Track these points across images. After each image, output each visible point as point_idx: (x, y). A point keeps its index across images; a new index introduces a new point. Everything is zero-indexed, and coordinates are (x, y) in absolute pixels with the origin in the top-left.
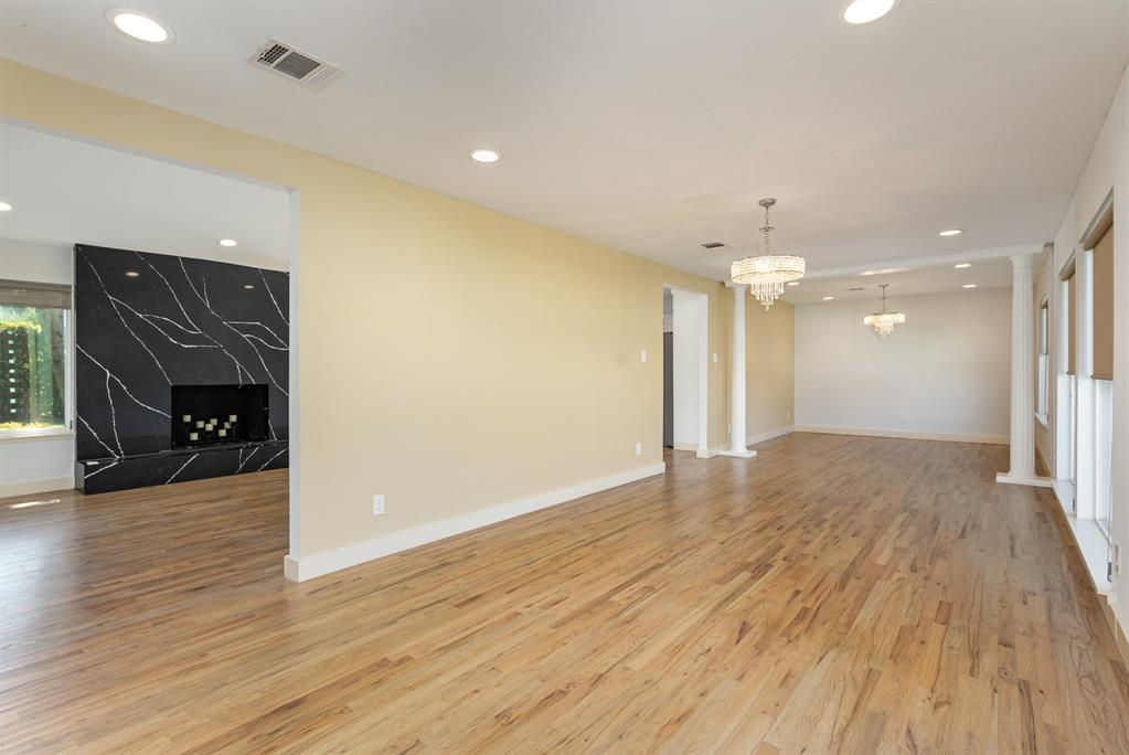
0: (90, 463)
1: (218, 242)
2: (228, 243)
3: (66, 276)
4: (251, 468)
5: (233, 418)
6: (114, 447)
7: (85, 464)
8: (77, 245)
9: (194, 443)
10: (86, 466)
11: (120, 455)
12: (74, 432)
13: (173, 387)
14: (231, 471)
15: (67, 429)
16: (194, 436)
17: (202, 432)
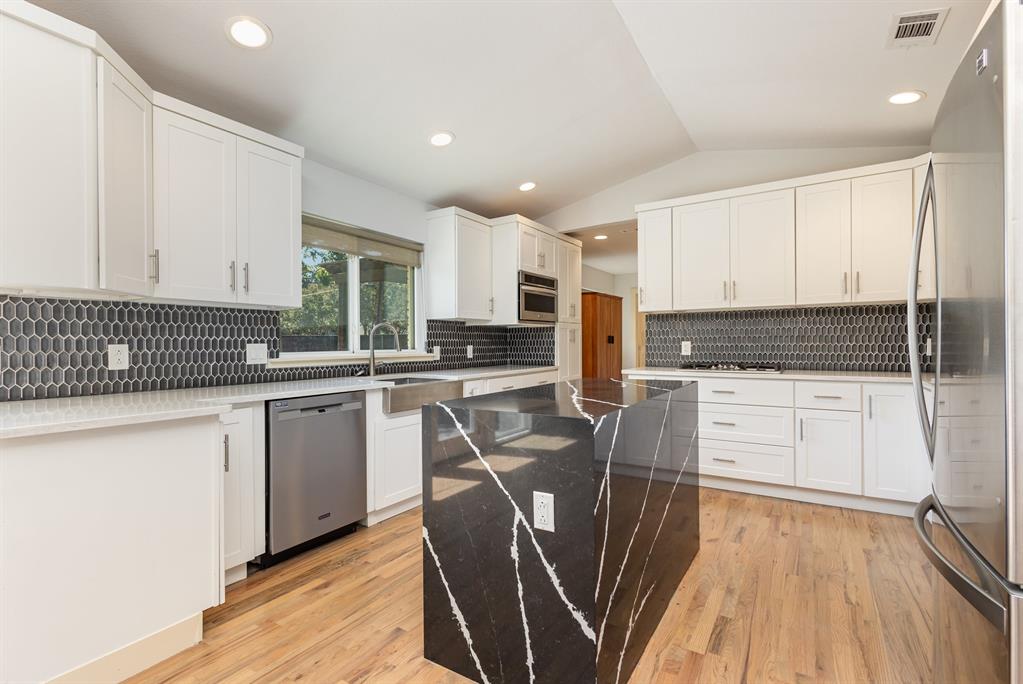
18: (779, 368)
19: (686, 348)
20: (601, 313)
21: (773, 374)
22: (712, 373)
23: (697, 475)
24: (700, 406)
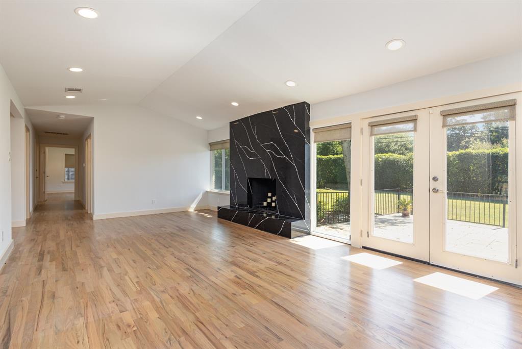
4: (252, 225)
11: (237, 205)
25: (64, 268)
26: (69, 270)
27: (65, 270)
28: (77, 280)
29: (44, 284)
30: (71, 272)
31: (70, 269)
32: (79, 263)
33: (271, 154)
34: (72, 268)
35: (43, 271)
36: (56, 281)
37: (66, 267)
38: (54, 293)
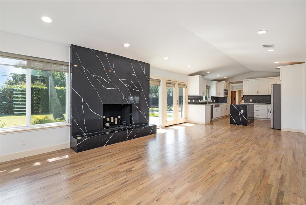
0: (78, 138)
1: (123, 45)
2: (127, 45)
3: (67, 58)
4: (130, 138)
5: (119, 117)
6: (84, 130)
7: (76, 139)
8: (72, 45)
9: (108, 127)
10: (78, 140)
11: (86, 133)
12: (70, 124)
13: (103, 105)
14: (124, 140)
15: (67, 122)
16: (108, 124)
17: (109, 122)
18: (266, 103)
19: (251, 100)
20: (233, 93)
21: (265, 104)
22: (255, 104)
23: (254, 118)
24: (254, 108)
25: (264, 173)
26: (262, 169)
27: (265, 170)
28: (261, 161)
29: (280, 168)
30: (261, 167)
31: (260, 169)
32: (252, 171)
33: (129, 87)
34: (259, 170)
35: (280, 177)
36: (273, 166)
37: (262, 172)
38: (275, 161)
